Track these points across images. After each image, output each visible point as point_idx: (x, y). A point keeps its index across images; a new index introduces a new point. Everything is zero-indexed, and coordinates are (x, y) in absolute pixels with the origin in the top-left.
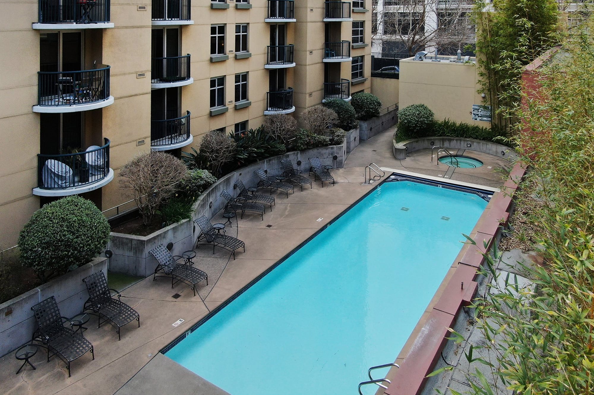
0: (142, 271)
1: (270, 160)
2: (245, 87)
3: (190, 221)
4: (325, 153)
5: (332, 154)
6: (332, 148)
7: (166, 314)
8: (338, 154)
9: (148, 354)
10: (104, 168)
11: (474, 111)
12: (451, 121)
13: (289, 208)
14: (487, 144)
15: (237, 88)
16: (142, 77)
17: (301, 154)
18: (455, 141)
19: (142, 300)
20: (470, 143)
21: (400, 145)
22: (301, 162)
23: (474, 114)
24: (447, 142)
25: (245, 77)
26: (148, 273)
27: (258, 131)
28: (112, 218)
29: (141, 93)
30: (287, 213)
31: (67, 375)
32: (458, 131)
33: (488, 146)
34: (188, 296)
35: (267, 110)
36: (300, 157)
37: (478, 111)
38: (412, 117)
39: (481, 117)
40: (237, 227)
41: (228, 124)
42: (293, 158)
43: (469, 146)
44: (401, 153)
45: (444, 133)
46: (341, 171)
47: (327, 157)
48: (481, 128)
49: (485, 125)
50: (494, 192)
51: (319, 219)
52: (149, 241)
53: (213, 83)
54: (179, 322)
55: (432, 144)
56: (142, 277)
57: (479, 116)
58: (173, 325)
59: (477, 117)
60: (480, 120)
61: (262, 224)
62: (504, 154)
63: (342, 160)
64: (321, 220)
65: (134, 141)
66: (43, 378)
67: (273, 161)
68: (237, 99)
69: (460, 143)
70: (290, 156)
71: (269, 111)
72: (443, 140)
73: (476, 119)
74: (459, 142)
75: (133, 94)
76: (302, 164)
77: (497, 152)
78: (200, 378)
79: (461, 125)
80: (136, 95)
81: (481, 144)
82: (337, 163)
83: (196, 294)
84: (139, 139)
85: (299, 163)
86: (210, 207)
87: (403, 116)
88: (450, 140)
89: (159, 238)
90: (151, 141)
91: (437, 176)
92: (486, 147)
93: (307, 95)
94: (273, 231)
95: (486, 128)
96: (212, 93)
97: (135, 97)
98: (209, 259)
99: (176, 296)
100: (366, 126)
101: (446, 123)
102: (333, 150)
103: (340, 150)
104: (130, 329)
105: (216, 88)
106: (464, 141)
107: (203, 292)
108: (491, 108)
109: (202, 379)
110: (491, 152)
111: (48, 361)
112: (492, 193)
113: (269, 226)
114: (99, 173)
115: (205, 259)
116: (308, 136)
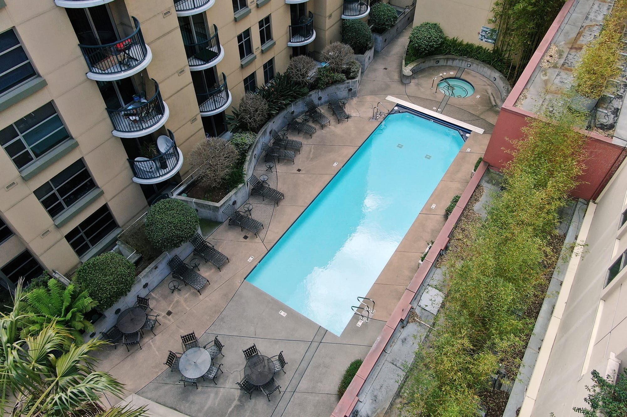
0: (220, 219)
1: (296, 103)
2: (269, 29)
3: (244, 184)
4: (342, 87)
5: (347, 87)
6: (348, 83)
7: (242, 252)
8: (353, 86)
9: (238, 281)
10: (175, 153)
11: (482, 32)
12: (459, 40)
13: (313, 150)
14: (484, 67)
15: (262, 33)
16: (182, 73)
17: (321, 91)
18: (457, 61)
19: (226, 241)
20: (470, 63)
21: (407, 70)
22: (321, 98)
23: (481, 35)
24: (451, 61)
25: (267, 20)
26: (224, 220)
27: (285, 76)
28: (189, 183)
29: (185, 85)
30: (311, 156)
31: (199, 294)
32: (463, 51)
33: (484, 69)
34: (252, 238)
35: (290, 41)
36: (320, 94)
37: (486, 33)
38: (423, 41)
39: (486, 38)
40: (276, 172)
41: (257, 67)
42: (314, 96)
43: (469, 66)
44: (407, 79)
45: (450, 52)
46: (355, 100)
47: (344, 90)
48: (484, 48)
49: (488, 46)
50: (471, 131)
51: (335, 164)
52: (222, 206)
53: (240, 38)
54: (251, 259)
55: (437, 63)
56: (221, 223)
57: (485, 38)
58: (248, 260)
59: (483, 38)
60: (485, 41)
61: (293, 168)
62: (495, 80)
63: (356, 91)
64: (336, 164)
65: (188, 121)
66: (187, 295)
67: (299, 102)
68: (263, 42)
69: (462, 63)
70: (312, 95)
71: (292, 42)
72: (448, 59)
73: (482, 40)
74: (461, 61)
75: (179, 89)
76: (322, 99)
77: (490, 76)
78: (270, 296)
79: (467, 44)
80: (182, 89)
81: (480, 66)
82: (352, 93)
83: (258, 236)
84: (192, 119)
85: (320, 99)
86: (255, 158)
87: (415, 38)
88: (453, 59)
89: (227, 202)
90: (199, 106)
91: (431, 109)
92: (483, 70)
93: (327, 18)
94: (302, 175)
95: (489, 49)
96: (241, 47)
97: (182, 90)
98: (261, 205)
99: (246, 237)
100: (381, 39)
101: (454, 41)
102: (349, 84)
103: (355, 84)
104: (224, 264)
105: (243, 41)
106: (466, 61)
107: (262, 235)
108: (498, 33)
109: (271, 296)
110: (485, 75)
111: (186, 286)
112: (469, 131)
113: (299, 170)
114: (172, 157)
115: (258, 205)
116: (327, 76)
